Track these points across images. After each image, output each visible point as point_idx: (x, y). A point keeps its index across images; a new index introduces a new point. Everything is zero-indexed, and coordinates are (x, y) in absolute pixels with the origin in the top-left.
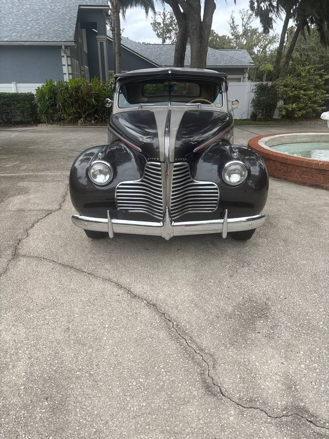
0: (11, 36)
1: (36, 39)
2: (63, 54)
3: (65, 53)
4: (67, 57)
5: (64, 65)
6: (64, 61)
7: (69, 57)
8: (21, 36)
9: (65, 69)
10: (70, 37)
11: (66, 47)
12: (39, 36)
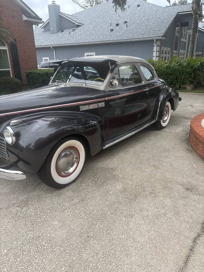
0: (128, 36)
1: (141, 37)
2: (155, 45)
3: (156, 44)
4: (157, 46)
5: (154, 51)
6: (155, 49)
7: (159, 46)
8: (133, 36)
9: (154, 54)
10: (161, 33)
11: (157, 40)
12: (143, 35)
